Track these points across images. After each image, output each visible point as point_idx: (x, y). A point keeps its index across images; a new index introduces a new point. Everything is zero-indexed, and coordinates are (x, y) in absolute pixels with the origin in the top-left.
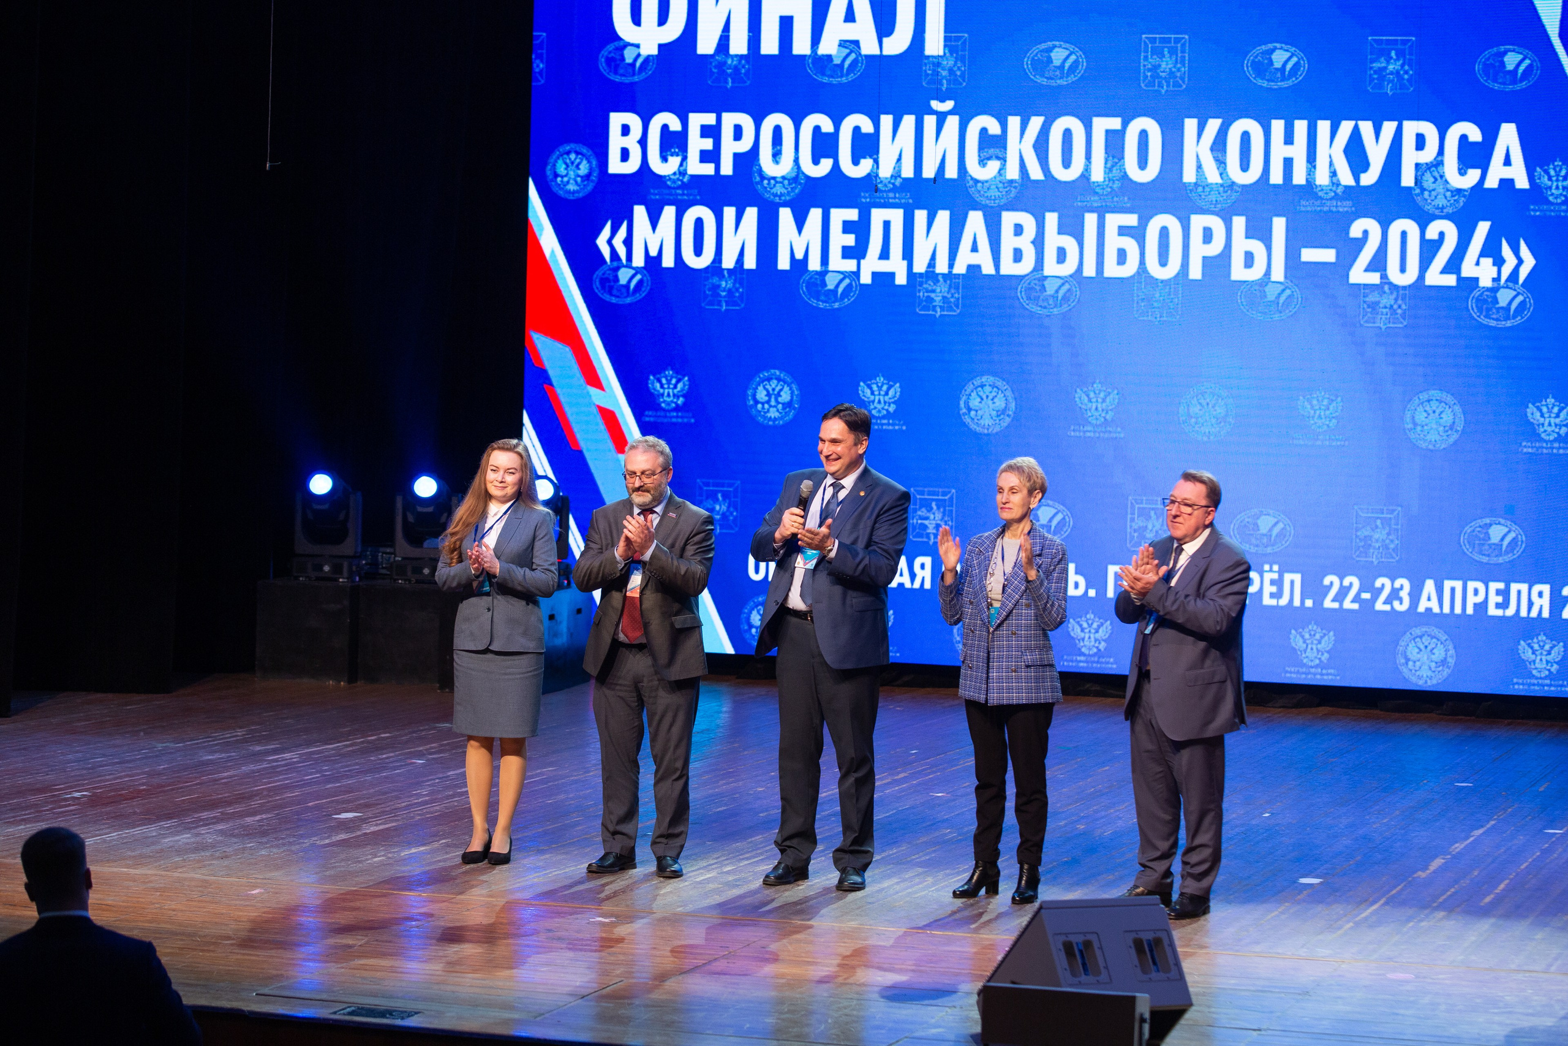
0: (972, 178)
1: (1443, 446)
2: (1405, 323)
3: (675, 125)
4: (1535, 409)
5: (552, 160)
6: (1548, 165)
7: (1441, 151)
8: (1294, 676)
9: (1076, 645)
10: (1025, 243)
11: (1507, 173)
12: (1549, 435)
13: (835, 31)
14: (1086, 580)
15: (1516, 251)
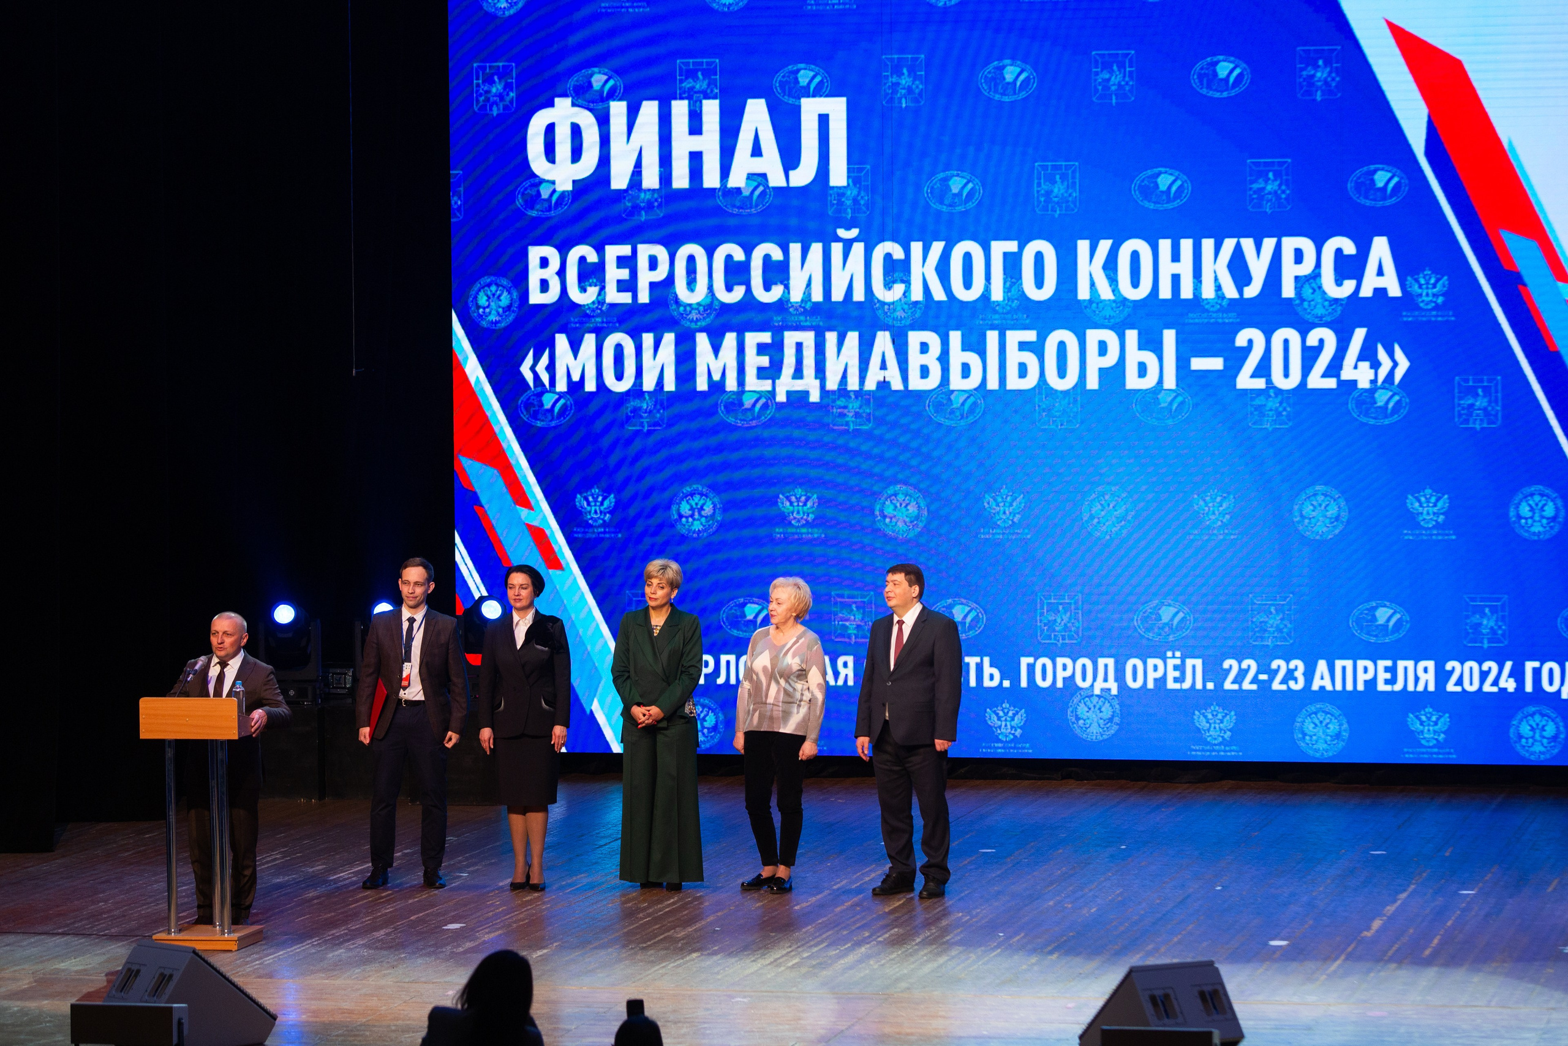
0: (879, 301)
1: (1330, 537)
2: (1290, 424)
3: (592, 257)
4: (1414, 500)
5: (473, 292)
6: (1418, 274)
7: (1318, 265)
8: (1199, 753)
9: (994, 732)
10: (931, 359)
11: (1380, 283)
12: (1428, 522)
13: (743, 166)
14: (1000, 672)
15: (1391, 354)
